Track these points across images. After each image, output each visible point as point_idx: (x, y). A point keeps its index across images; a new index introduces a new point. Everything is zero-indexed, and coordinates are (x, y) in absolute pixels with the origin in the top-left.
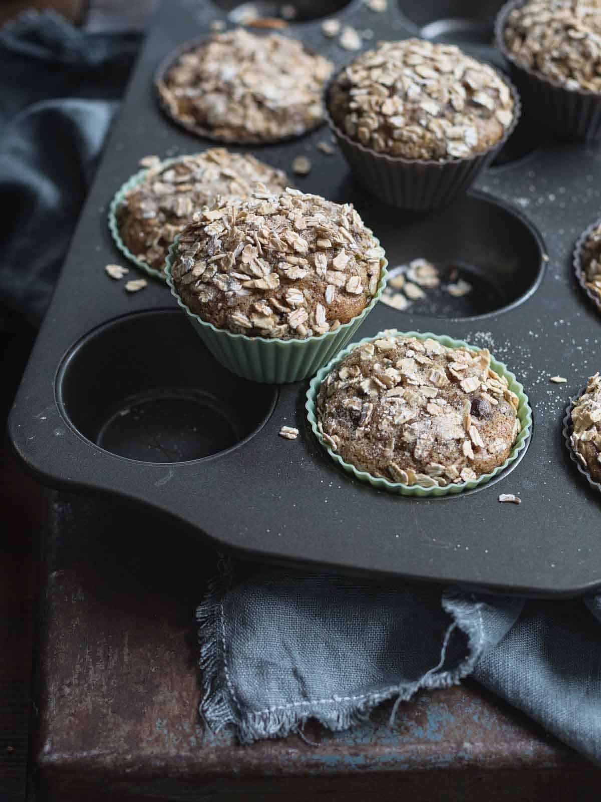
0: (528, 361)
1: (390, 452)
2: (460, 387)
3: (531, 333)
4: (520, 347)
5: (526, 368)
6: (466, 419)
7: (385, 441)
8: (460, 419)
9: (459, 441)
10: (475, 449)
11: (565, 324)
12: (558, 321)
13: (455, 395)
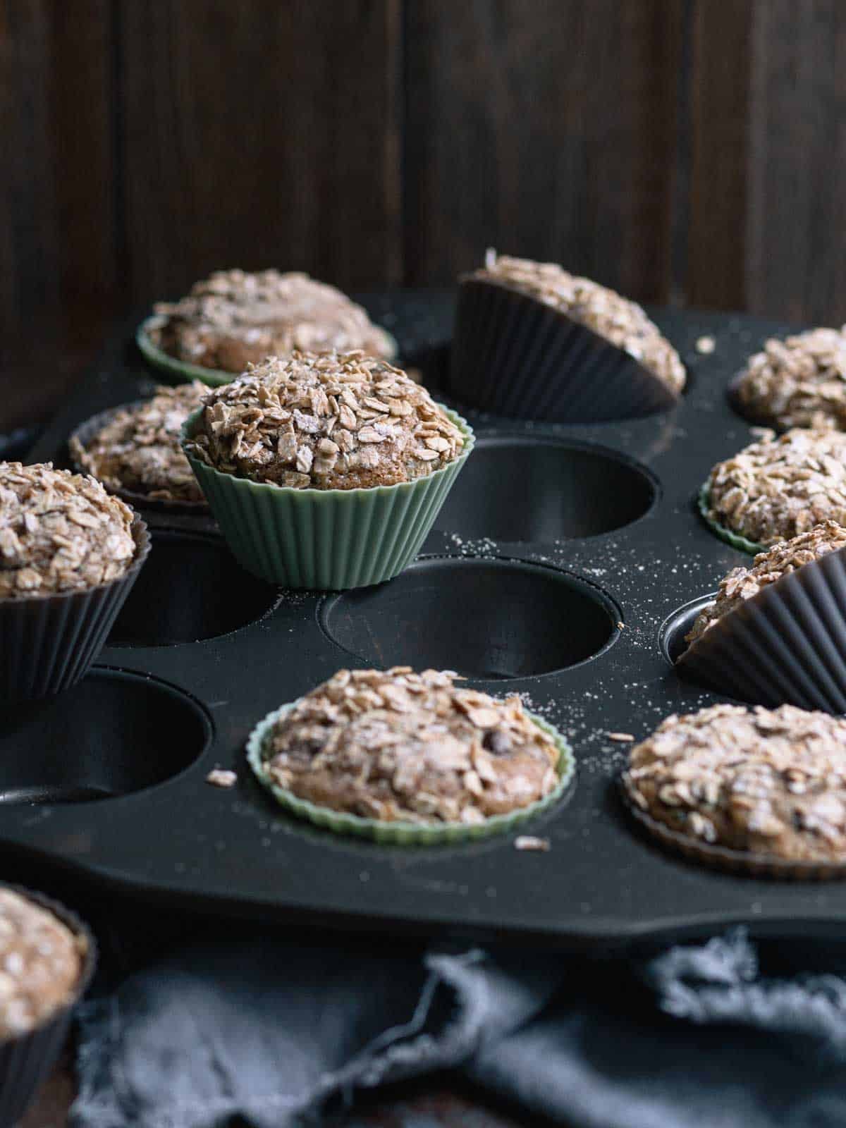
0: (579, 721)
1: (360, 783)
2: (469, 720)
3: (588, 694)
4: (570, 707)
5: (574, 727)
6: (472, 749)
7: (354, 770)
8: (464, 749)
9: (460, 773)
10: (485, 784)
11: (640, 688)
12: (630, 684)
13: (461, 727)
